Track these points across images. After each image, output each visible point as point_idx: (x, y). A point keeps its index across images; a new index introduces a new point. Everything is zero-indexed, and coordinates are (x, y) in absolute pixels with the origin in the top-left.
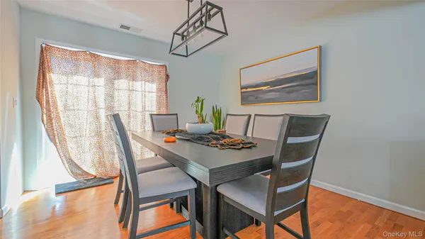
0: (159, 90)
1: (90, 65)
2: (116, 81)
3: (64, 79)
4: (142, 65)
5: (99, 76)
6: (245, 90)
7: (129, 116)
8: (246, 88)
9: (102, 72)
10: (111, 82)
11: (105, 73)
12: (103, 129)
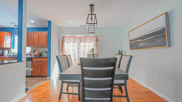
0: (94, 45)
1: (73, 39)
2: (80, 43)
3: (67, 44)
4: (88, 37)
5: (75, 42)
6: (131, 42)
7: (84, 55)
8: (132, 41)
9: (76, 41)
10: (78, 44)
11: (77, 41)
12: (76, 59)
